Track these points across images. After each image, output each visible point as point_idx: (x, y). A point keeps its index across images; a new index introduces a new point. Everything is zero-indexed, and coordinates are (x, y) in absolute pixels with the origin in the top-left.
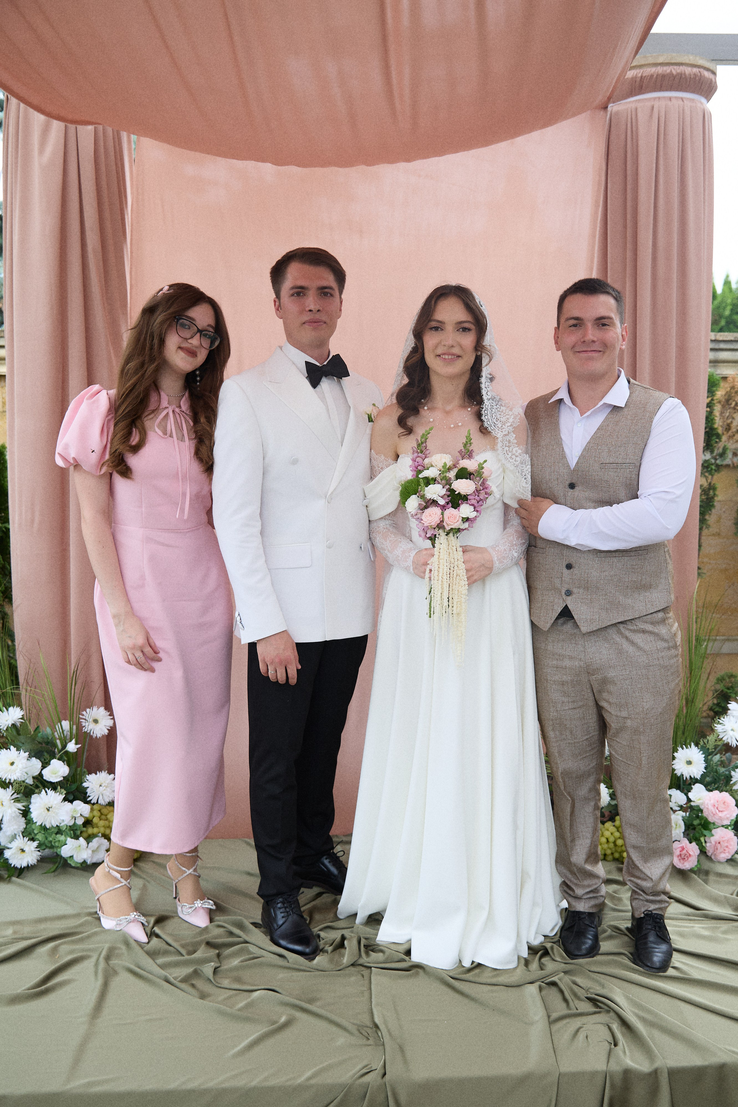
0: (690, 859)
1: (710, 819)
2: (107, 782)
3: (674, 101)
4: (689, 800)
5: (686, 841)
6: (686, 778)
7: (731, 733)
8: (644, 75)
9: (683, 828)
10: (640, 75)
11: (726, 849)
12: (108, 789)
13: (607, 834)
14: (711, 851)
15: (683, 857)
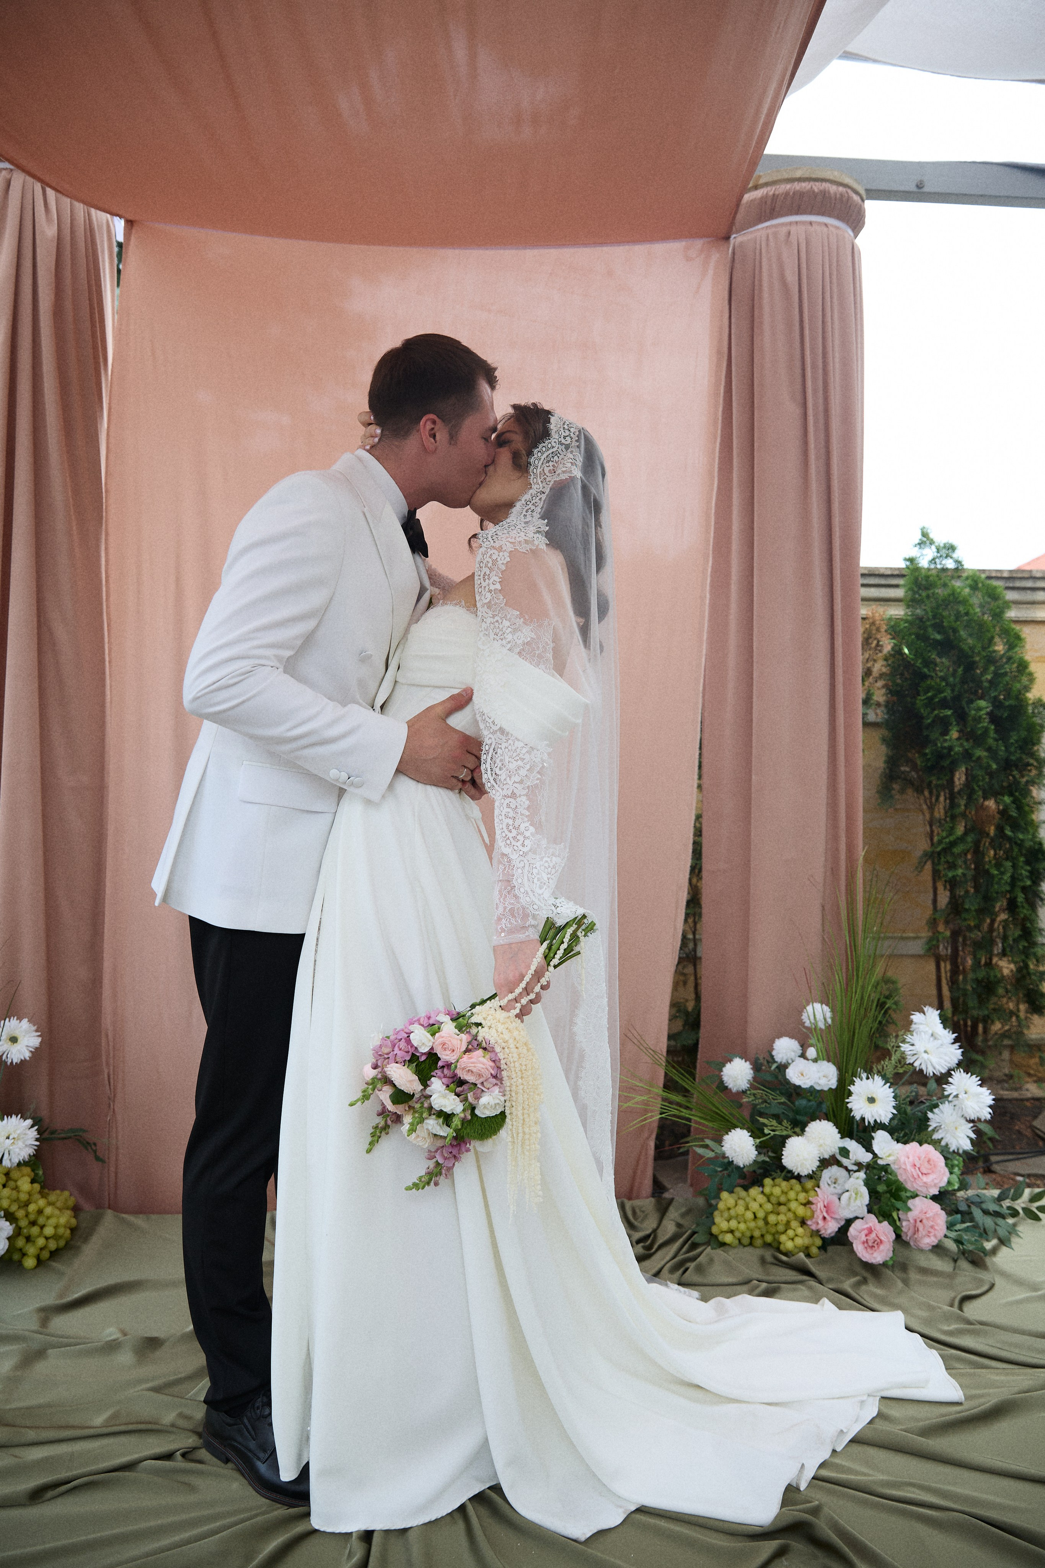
0: (882, 1247)
1: (909, 1186)
2: (18, 1132)
3: (815, 227)
4: (875, 1156)
5: (872, 1219)
6: (869, 1122)
7: (925, 1056)
8: (777, 193)
9: (866, 1199)
10: (771, 193)
11: (932, 1230)
12: (20, 1144)
13: (754, 1206)
14: (910, 1234)
15: (870, 1244)
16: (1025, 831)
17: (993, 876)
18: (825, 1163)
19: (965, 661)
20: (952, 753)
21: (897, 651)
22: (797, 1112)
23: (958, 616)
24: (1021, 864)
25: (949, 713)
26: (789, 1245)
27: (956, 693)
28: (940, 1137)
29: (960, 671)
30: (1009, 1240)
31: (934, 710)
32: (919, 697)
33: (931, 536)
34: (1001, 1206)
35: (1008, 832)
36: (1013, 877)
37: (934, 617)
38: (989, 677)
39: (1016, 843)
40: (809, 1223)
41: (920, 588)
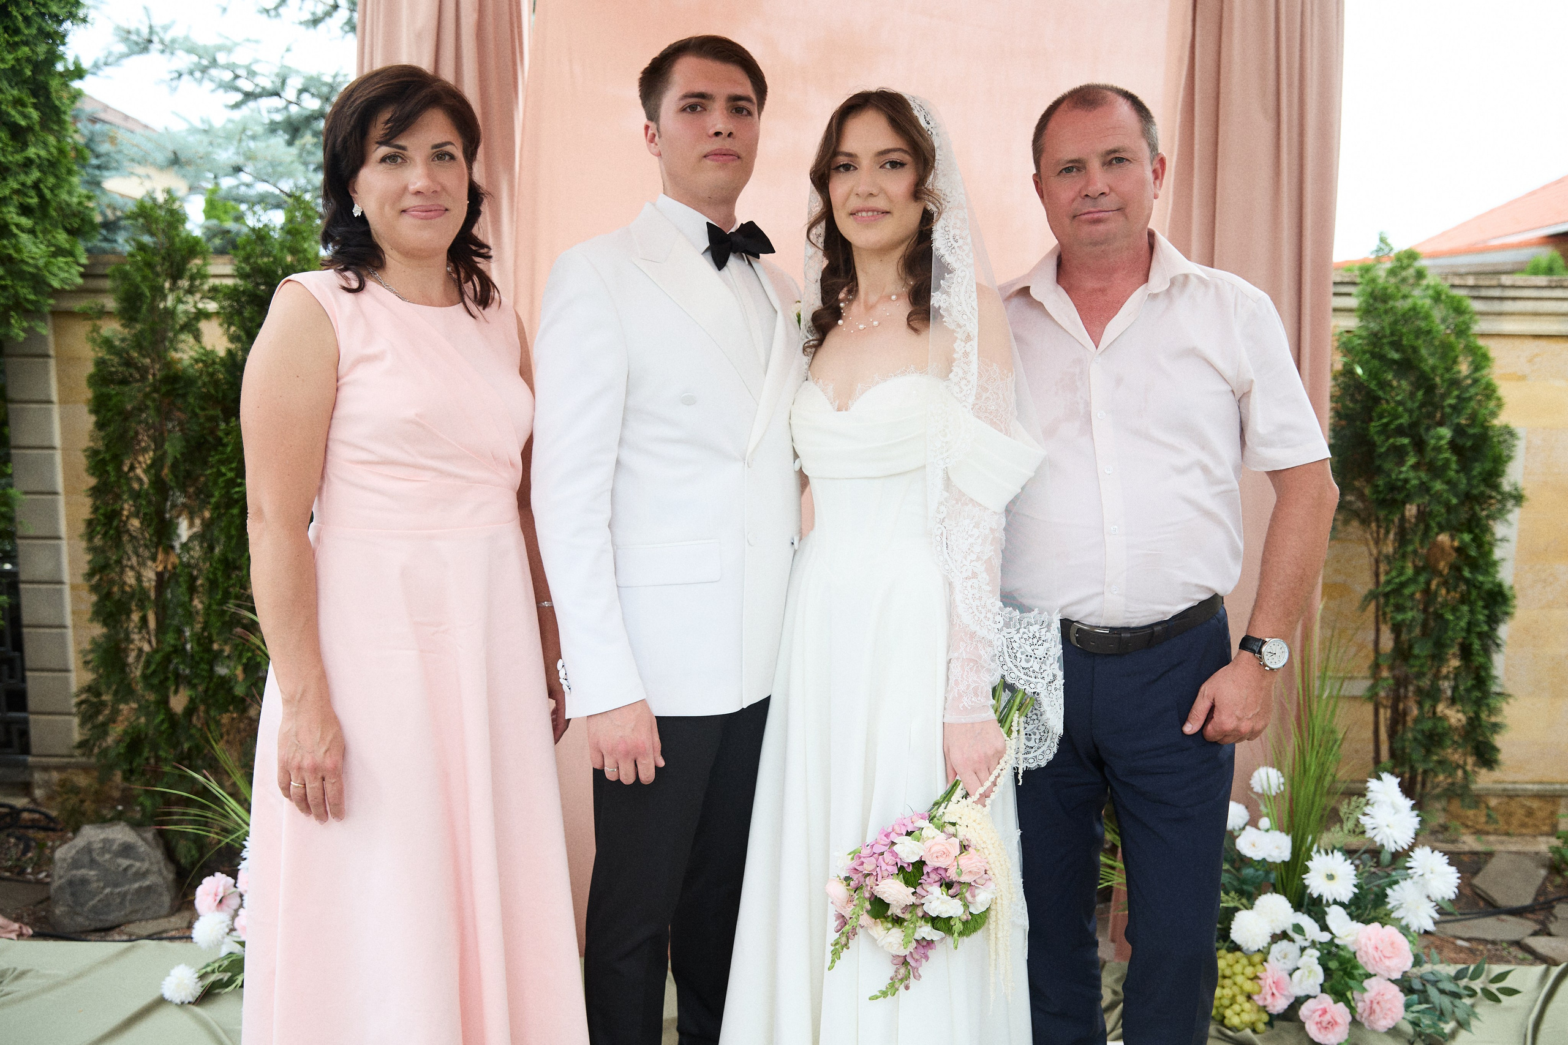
0: (1337, 1029)
1: (1369, 968)
4: (1331, 935)
5: (1327, 1000)
6: (1327, 901)
7: (1387, 830)
9: (1319, 975)
11: (1389, 1013)
14: (1365, 1015)
15: (1324, 1024)
16: (1486, 573)
17: (1447, 621)
18: (1276, 938)
19: (1425, 383)
20: (1408, 486)
21: (1348, 372)
22: (1243, 881)
23: (1418, 333)
24: (1479, 609)
25: (1406, 441)
26: (1235, 1021)
27: (1414, 419)
28: (1400, 916)
29: (1420, 394)
30: (1469, 1024)
31: (1388, 438)
32: (1373, 424)
33: (1389, 241)
34: (1458, 985)
35: (1467, 573)
36: (1469, 623)
37: (1392, 334)
38: (1452, 401)
39: (1474, 586)
40: (1255, 997)
41: (1375, 299)
